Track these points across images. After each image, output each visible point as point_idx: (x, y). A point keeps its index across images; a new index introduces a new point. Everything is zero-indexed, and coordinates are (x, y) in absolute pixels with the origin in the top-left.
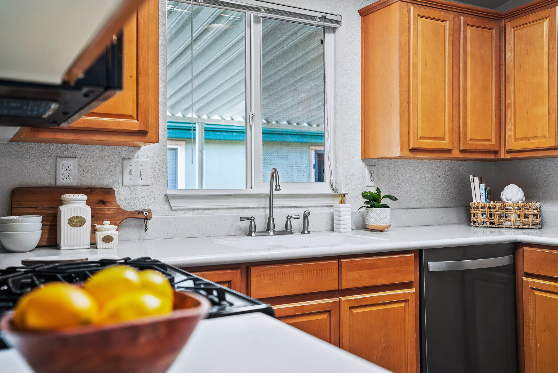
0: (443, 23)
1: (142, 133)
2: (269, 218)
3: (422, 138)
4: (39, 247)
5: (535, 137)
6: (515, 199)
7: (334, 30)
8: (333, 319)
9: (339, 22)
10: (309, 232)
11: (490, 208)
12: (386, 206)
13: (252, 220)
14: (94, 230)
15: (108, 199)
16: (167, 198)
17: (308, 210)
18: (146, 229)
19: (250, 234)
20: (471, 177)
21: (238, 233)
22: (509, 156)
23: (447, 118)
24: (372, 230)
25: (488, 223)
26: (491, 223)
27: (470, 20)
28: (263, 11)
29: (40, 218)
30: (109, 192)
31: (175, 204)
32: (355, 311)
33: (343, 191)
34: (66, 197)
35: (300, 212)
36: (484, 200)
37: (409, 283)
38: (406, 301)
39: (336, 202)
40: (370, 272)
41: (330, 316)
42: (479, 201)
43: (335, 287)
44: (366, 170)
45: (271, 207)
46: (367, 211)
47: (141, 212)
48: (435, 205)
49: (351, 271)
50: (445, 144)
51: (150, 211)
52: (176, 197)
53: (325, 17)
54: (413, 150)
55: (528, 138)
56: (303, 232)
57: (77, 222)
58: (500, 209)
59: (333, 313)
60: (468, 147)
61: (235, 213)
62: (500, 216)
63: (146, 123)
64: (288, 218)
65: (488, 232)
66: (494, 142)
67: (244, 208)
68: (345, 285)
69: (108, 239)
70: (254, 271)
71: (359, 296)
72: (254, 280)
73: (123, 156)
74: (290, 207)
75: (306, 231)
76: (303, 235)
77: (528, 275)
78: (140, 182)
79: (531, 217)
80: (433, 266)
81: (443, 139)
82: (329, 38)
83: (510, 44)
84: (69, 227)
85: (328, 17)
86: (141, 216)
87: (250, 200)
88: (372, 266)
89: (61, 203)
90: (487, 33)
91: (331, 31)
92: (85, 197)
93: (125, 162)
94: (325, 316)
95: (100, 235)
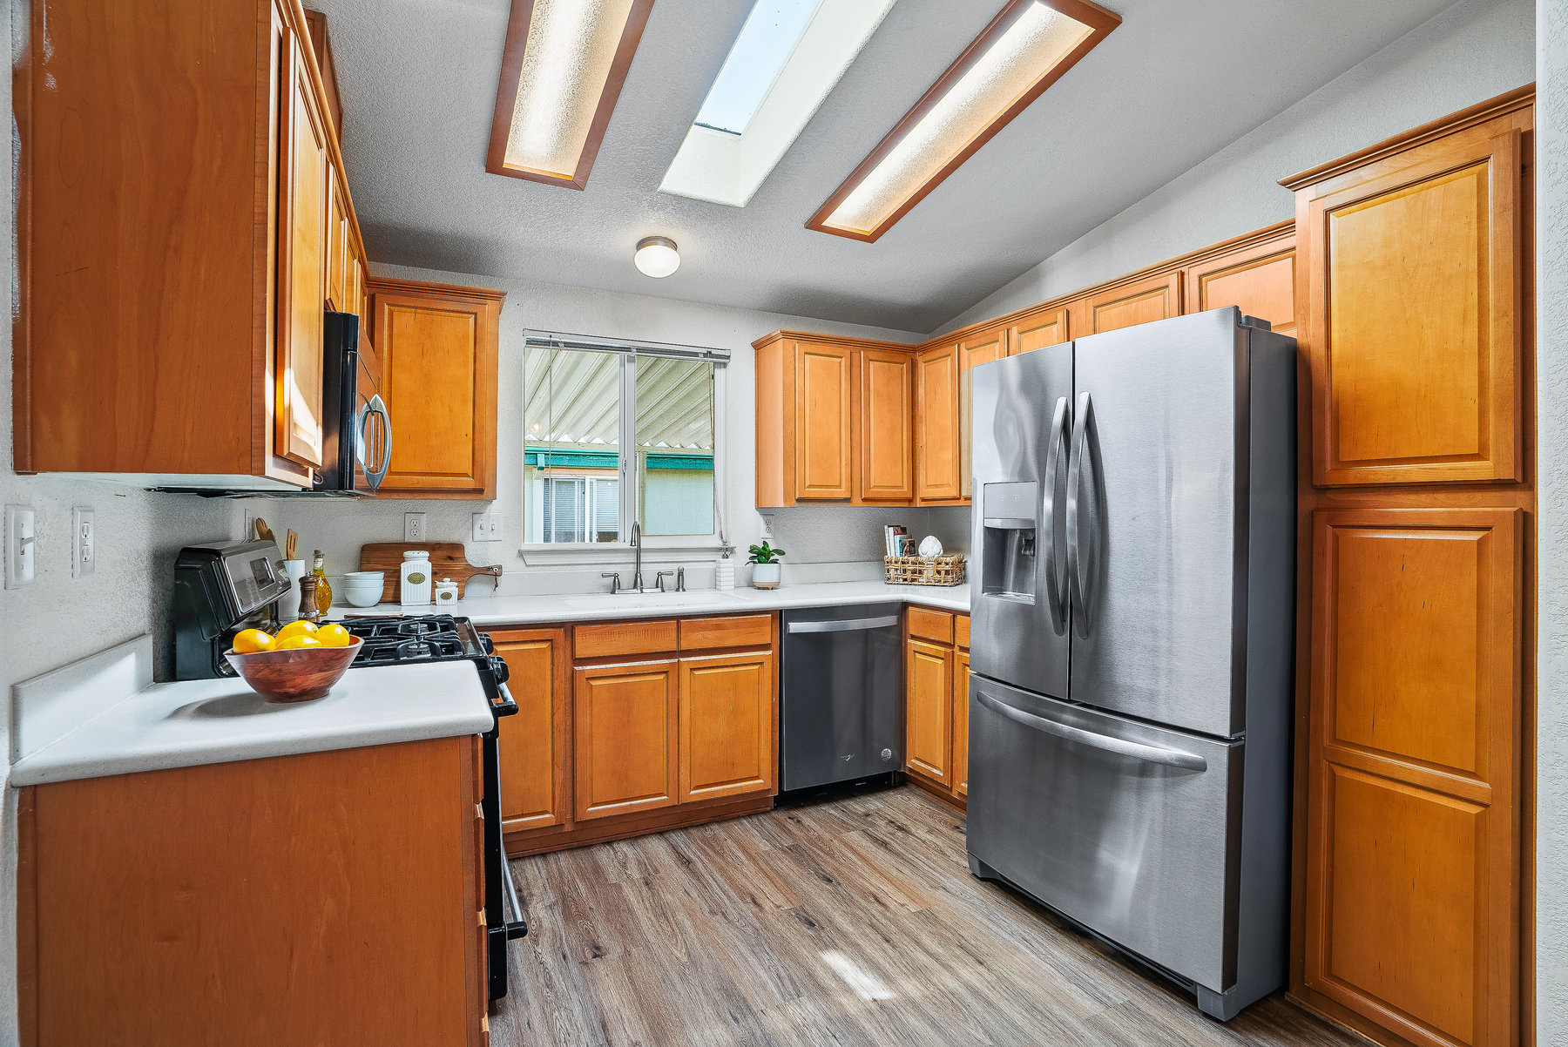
0: (839, 360)
1: (480, 491)
2: (636, 575)
3: (810, 486)
4: (382, 602)
5: (942, 485)
6: (930, 553)
7: (725, 365)
8: (670, 680)
9: (728, 357)
10: (684, 590)
11: (903, 563)
12: (775, 562)
13: (616, 576)
14: (434, 587)
15: (457, 555)
16: (521, 554)
17: (681, 566)
18: (496, 586)
19: (613, 592)
20: (886, 527)
21: (602, 590)
22: (923, 504)
23: (843, 463)
24: (759, 588)
25: (901, 580)
26: (906, 580)
27: (872, 355)
28: (635, 350)
29: (382, 575)
30: (458, 547)
31: (530, 560)
32: (696, 673)
33: (732, 545)
34: (407, 554)
35: (674, 568)
36: (898, 554)
37: (767, 645)
38: (761, 663)
39: (718, 557)
40: (717, 633)
41: (667, 677)
42: (893, 554)
43: (673, 647)
44: (761, 520)
45: (638, 563)
46: (754, 567)
47: (490, 568)
48: (854, 559)
49: (692, 631)
50: (842, 493)
51: (500, 567)
52: (530, 552)
53: (710, 353)
54: (799, 500)
55: (936, 486)
56: (678, 590)
57: (416, 579)
58: (913, 563)
59: (670, 674)
60: (871, 496)
61: (600, 569)
62: (914, 572)
63: (482, 480)
64: (660, 574)
65: (901, 590)
66: (906, 489)
67: (610, 564)
68: (684, 646)
69: (446, 596)
70: (578, 629)
71: (703, 658)
72: (578, 639)
73: (474, 510)
74: (665, 562)
75: (681, 590)
76: (678, 593)
77: (913, 637)
78: (491, 537)
79: (943, 573)
80: (795, 627)
81: (839, 486)
82: (719, 373)
83: (921, 380)
84: (409, 584)
85: (714, 352)
86: (489, 572)
87: (617, 555)
88: (718, 627)
89: (403, 560)
90: (896, 367)
91: (722, 365)
92: (427, 554)
93: (476, 516)
94: (661, 677)
95: (439, 592)
